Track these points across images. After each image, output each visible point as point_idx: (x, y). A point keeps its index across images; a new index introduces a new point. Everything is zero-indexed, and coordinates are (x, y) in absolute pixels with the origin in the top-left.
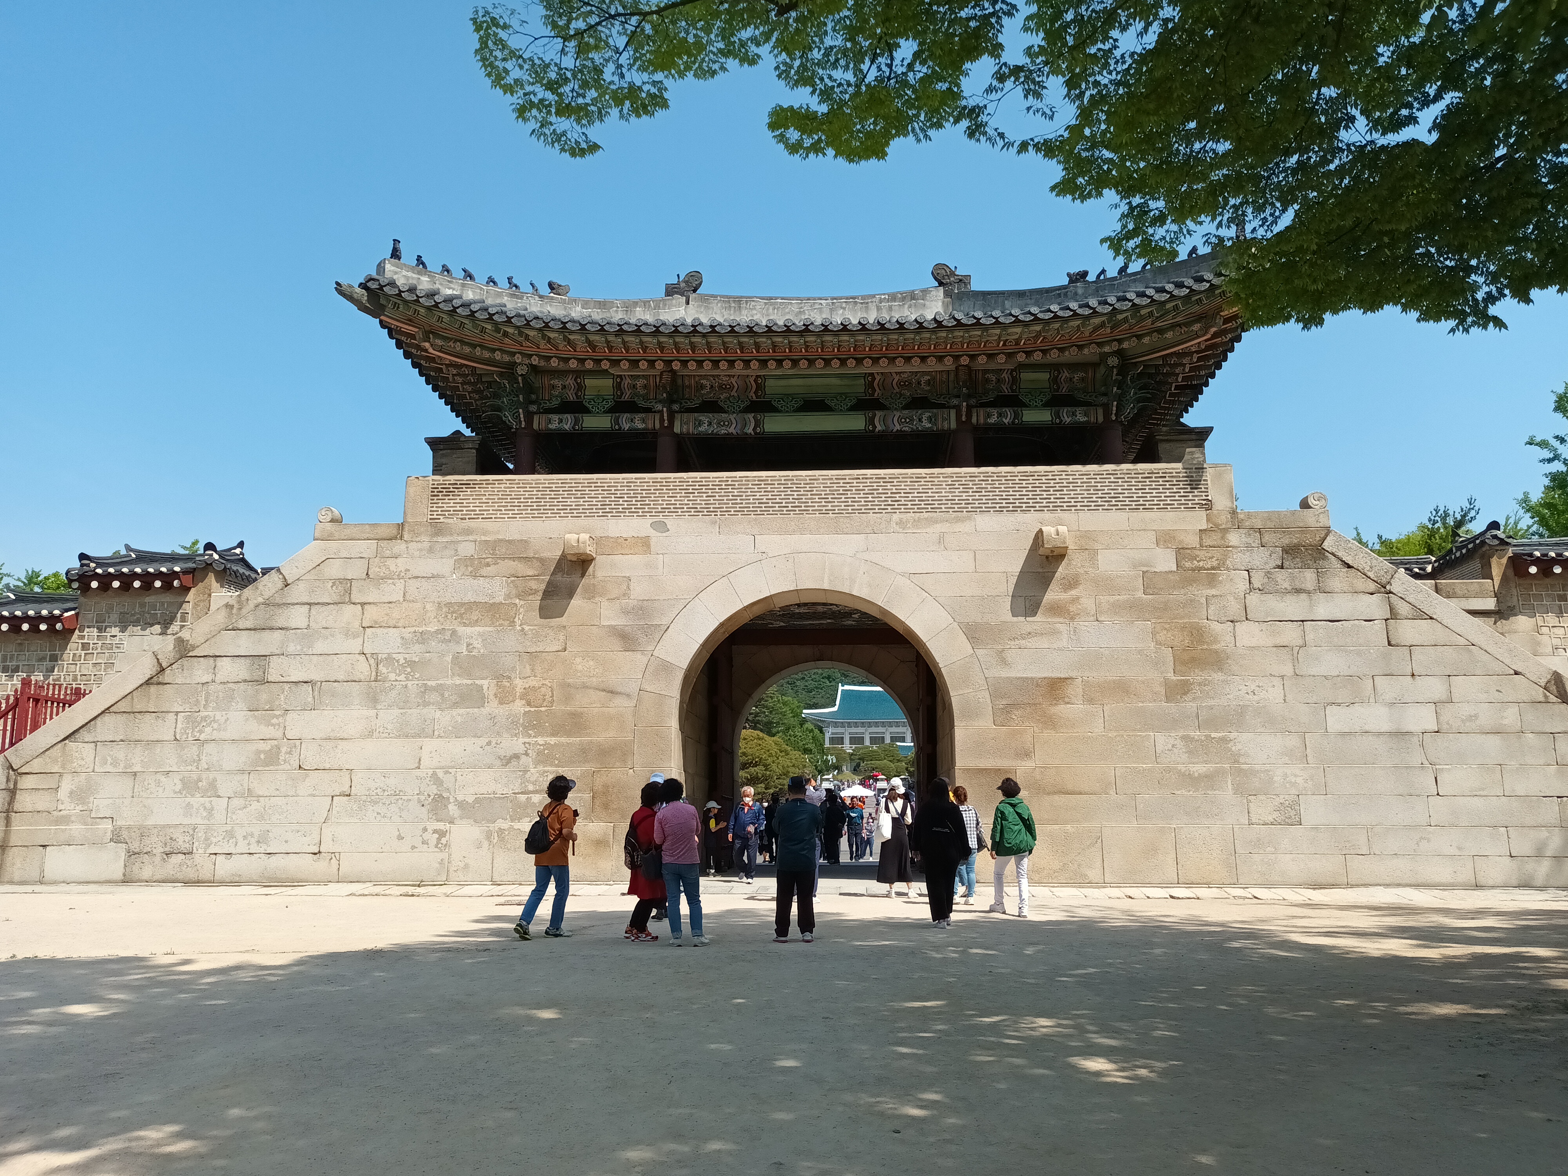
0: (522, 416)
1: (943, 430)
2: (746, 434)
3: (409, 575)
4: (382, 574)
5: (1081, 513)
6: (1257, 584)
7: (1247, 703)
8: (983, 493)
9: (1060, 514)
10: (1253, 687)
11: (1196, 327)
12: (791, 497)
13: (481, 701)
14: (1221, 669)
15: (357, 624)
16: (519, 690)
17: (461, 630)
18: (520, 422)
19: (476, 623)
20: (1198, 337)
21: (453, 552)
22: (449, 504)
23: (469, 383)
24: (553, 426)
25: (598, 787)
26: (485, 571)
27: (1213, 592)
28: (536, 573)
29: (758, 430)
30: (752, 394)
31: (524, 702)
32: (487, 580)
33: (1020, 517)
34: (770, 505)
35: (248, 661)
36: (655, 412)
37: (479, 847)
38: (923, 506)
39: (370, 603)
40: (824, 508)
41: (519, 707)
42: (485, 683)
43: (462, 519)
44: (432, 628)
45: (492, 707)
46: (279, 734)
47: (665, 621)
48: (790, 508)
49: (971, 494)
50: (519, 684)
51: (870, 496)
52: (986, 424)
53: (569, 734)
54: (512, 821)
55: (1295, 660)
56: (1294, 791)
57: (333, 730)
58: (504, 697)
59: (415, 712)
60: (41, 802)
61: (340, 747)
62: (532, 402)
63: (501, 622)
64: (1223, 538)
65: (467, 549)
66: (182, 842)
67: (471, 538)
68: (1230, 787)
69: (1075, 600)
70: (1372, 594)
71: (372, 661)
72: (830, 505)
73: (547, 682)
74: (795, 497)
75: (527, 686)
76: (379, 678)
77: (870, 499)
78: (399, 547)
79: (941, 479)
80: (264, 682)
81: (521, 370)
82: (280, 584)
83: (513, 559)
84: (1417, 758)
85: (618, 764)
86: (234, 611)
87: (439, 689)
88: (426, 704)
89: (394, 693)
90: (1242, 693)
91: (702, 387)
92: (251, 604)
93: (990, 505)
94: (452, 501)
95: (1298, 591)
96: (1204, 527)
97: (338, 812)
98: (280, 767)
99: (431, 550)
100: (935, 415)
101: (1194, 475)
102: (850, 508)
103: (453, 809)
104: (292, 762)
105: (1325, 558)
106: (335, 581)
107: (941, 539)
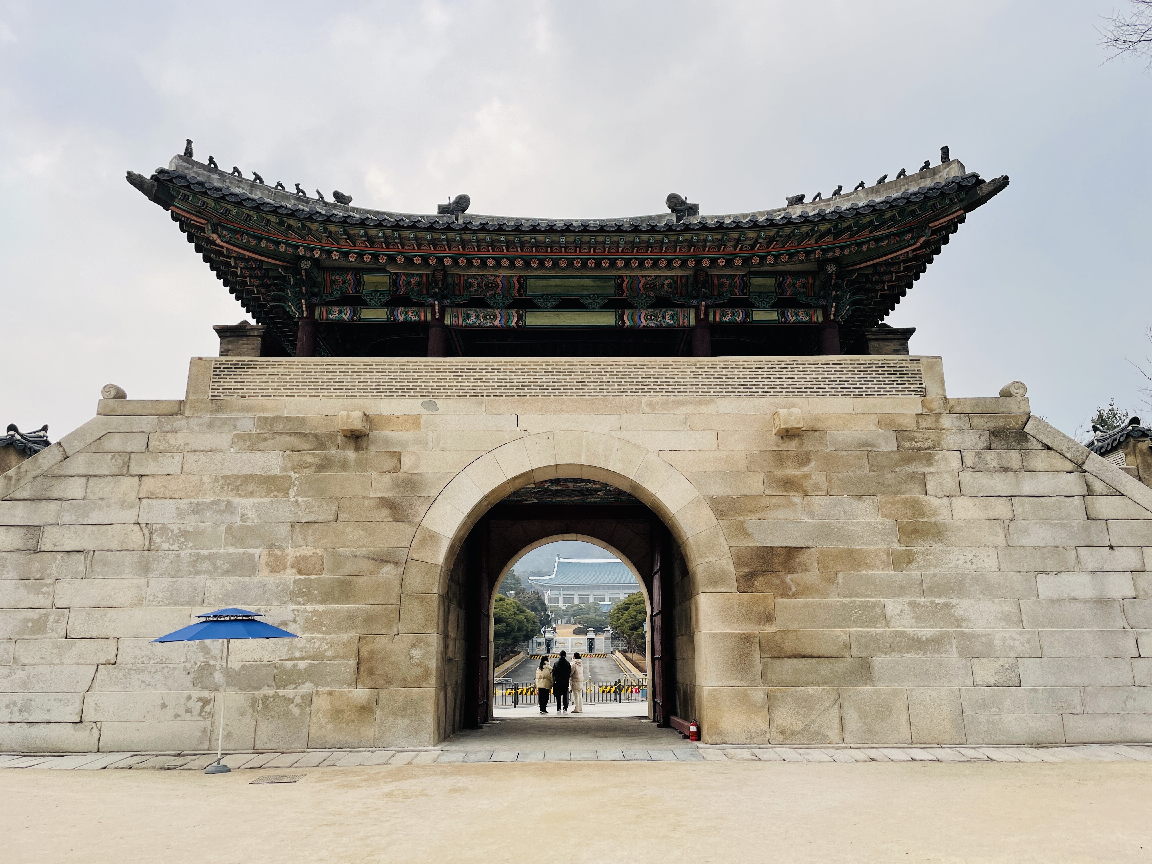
0: (304, 306)
1: (684, 327)
2: (510, 327)
3: (188, 448)
4: (161, 448)
5: (811, 399)
6: (969, 462)
7: (967, 571)
8: (724, 380)
9: (791, 399)
10: (970, 557)
11: (909, 236)
12: (551, 381)
13: (253, 569)
14: (941, 540)
15: (133, 495)
16: (290, 559)
17: (237, 501)
18: (303, 312)
19: (251, 494)
20: (910, 246)
21: (232, 428)
22: (230, 383)
23: (256, 277)
24: (334, 316)
25: (365, 651)
26: (261, 445)
27: (930, 470)
28: (312, 447)
29: (520, 323)
30: (515, 292)
31: (294, 570)
32: (265, 454)
33: (756, 401)
34: (532, 387)
35: (23, 530)
36: (427, 306)
37: (243, 714)
38: (670, 390)
39: (147, 475)
40: (581, 391)
41: (290, 575)
42: (256, 552)
43: (242, 397)
44: (208, 499)
45: (264, 576)
46: (49, 602)
47: (434, 493)
48: (550, 391)
49: (712, 380)
51: (623, 380)
52: (721, 322)
53: (336, 600)
54: (278, 687)
55: (1007, 532)
56: (1013, 654)
57: (103, 599)
58: (275, 566)
59: (186, 580)
61: (108, 616)
62: (315, 295)
63: (275, 493)
64: (937, 421)
65: (247, 425)
67: (250, 415)
68: (955, 651)
69: (807, 476)
70: (1070, 473)
71: (146, 531)
72: (586, 388)
73: (317, 551)
74: (555, 380)
75: (298, 554)
76: (152, 547)
77: (623, 383)
78: (179, 422)
79: (686, 366)
80: (36, 551)
81: (305, 265)
82: (60, 457)
83: (290, 434)
84: (1120, 623)
85: (384, 631)
86: (13, 482)
87: (212, 558)
88: (198, 573)
89: (167, 561)
90: (961, 562)
91: (471, 285)
92: (30, 476)
93: (730, 390)
94: (233, 380)
95: (1006, 470)
96: (920, 412)
97: (102, 681)
98: (47, 636)
99: (210, 425)
100: (677, 314)
101: (909, 366)
102: (605, 391)
103: (219, 677)
104: (59, 630)
105: (1027, 440)
106: (115, 454)
107: (687, 420)
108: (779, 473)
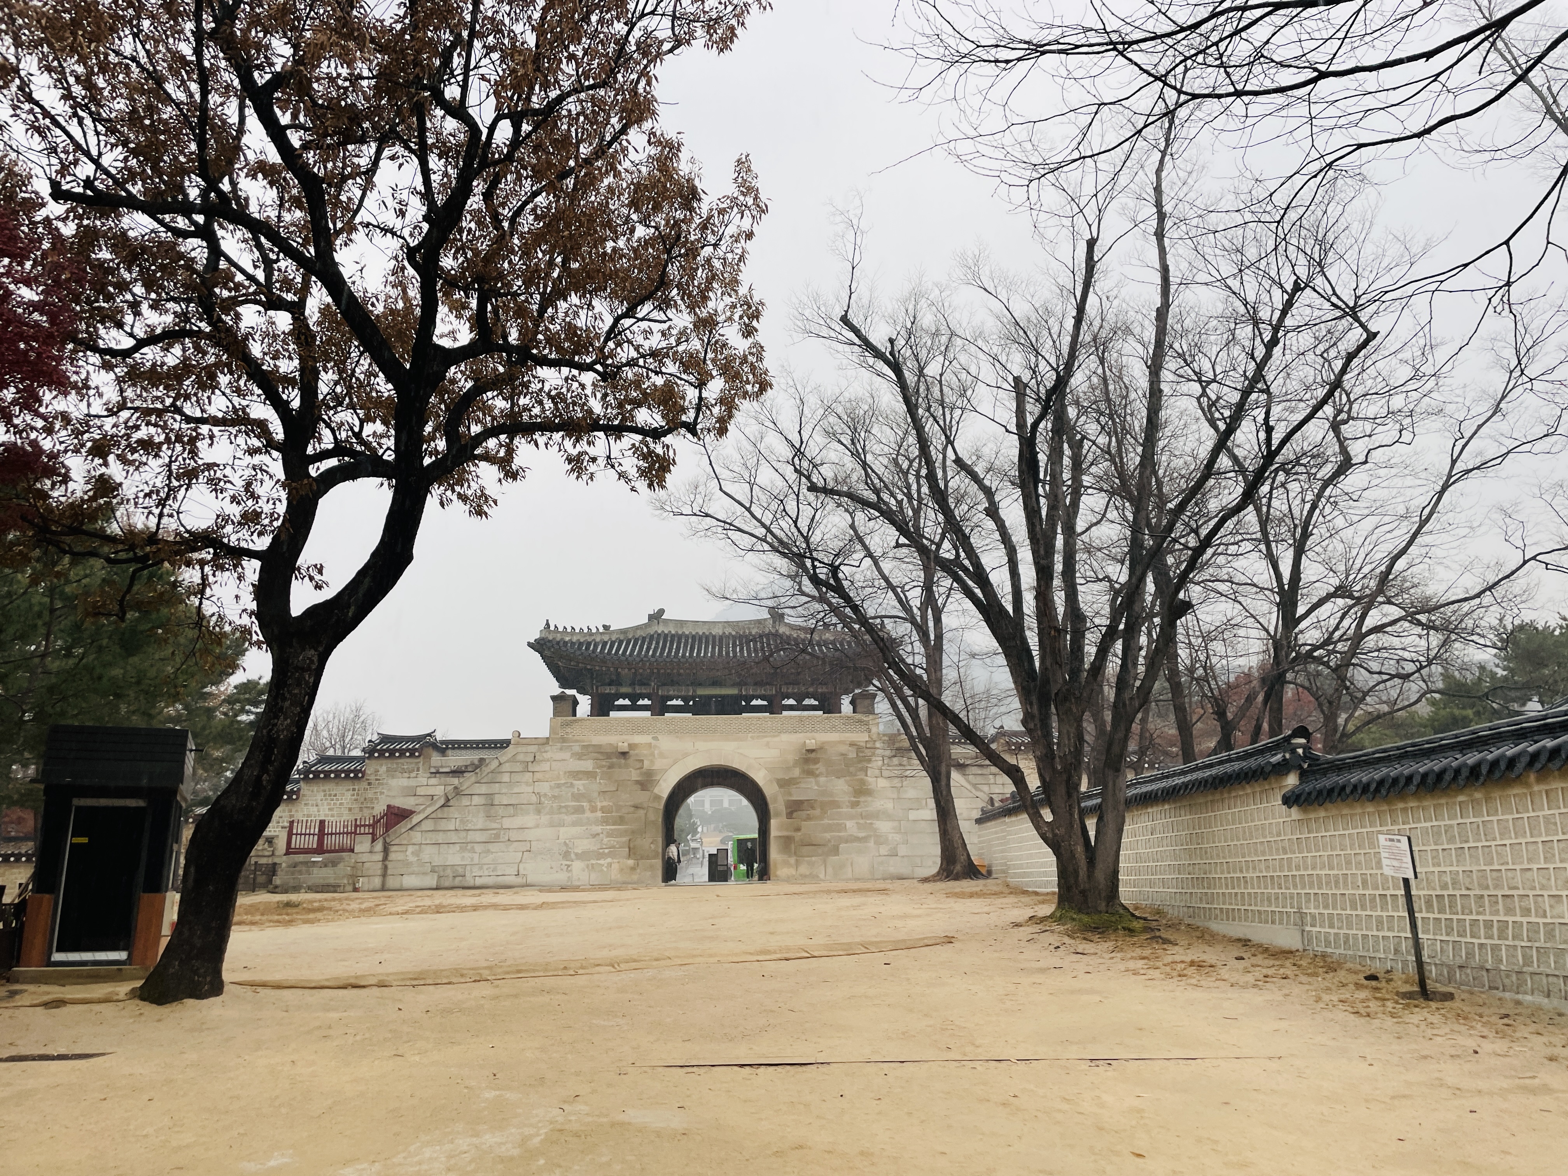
0: (594, 688)
2: (689, 696)
3: (552, 759)
4: (541, 759)
5: (821, 734)
6: (885, 762)
7: (880, 809)
8: (784, 725)
9: (812, 734)
10: (882, 803)
13: (583, 812)
14: (871, 796)
15: (530, 780)
16: (599, 807)
17: (575, 782)
18: (593, 690)
19: (580, 779)
21: (570, 750)
22: (569, 730)
24: (607, 691)
25: (631, 845)
26: (584, 758)
27: (869, 766)
28: (605, 758)
29: (694, 694)
30: (691, 677)
31: (601, 812)
32: (585, 761)
33: (797, 736)
34: (700, 729)
35: (487, 796)
36: (650, 685)
39: (536, 772)
41: (599, 814)
42: (585, 804)
43: (573, 736)
44: (563, 782)
45: (588, 814)
46: (500, 827)
47: (658, 778)
48: (708, 731)
50: (599, 805)
51: (740, 726)
53: (619, 824)
55: (898, 792)
56: (895, 843)
57: (522, 825)
58: (593, 810)
59: (556, 816)
60: (400, 857)
61: (526, 832)
63: (591, 779)
64: (873, 744)
65: (577, 748)
66: (460, 870)
67: (577, 744)
68: (872, 842)
69: (818, 769)
71: (538, 796)
72: (724, 730)
73: (610, 804)
74: (711, 726)
75: (602, 805)
76: (541, 803)
78: (548, 748)
79: (768, 719)
80: (492, 805)
82: (497, 764)
83: (595, 753)
85: (638, 837)
87: (566, 807)
88: (561, 813)
89: (547, 809)
90: (878, 805)
93: (786, 731)
94: (570, 728)
96: (867, 740)
97: (526, 858)
98: (501, 840)
99: (561, 749)
101: (864, 718)
102: (732, 731)
103: (573, 856)
104: (506, 838)
106: (522, 762)
107: (767, 745)
108: (806, 767)
